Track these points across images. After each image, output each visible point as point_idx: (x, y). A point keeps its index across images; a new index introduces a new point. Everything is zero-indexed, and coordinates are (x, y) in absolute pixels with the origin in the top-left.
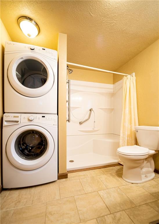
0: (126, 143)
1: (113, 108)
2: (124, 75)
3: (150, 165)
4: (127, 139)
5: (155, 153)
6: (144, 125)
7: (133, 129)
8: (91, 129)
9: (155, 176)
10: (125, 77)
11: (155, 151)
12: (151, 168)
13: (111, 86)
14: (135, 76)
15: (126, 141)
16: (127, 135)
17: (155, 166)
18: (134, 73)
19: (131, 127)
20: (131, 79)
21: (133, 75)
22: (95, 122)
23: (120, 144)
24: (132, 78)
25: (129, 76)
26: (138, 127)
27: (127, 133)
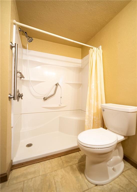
0: (92, 123)
1: (81, 83)
2: (90, 48)
3: (118, 152)
4: (92, 119)
5: (125, 139)
6: (112, 103)
7: (100, 107)
8: (58, 106)
9: (125, 166)
10: (91, 49)
11: (124, 136)
12: (119, 155)
13: (79, 61)
14: (102, 49)
15: (92, 121)
16: (93, 114)
17: (124, 152)
18: (101, 46)
19: (97, 105)
20: (98, 52)
21: (100, 48)
22: (61, 97)
23: (85, 124)
24: (98, 50)
25: (95, 49)
26: (104, 104)
27: (92, 111)
